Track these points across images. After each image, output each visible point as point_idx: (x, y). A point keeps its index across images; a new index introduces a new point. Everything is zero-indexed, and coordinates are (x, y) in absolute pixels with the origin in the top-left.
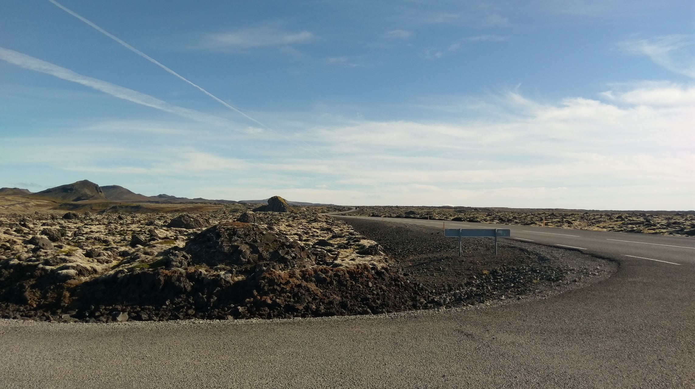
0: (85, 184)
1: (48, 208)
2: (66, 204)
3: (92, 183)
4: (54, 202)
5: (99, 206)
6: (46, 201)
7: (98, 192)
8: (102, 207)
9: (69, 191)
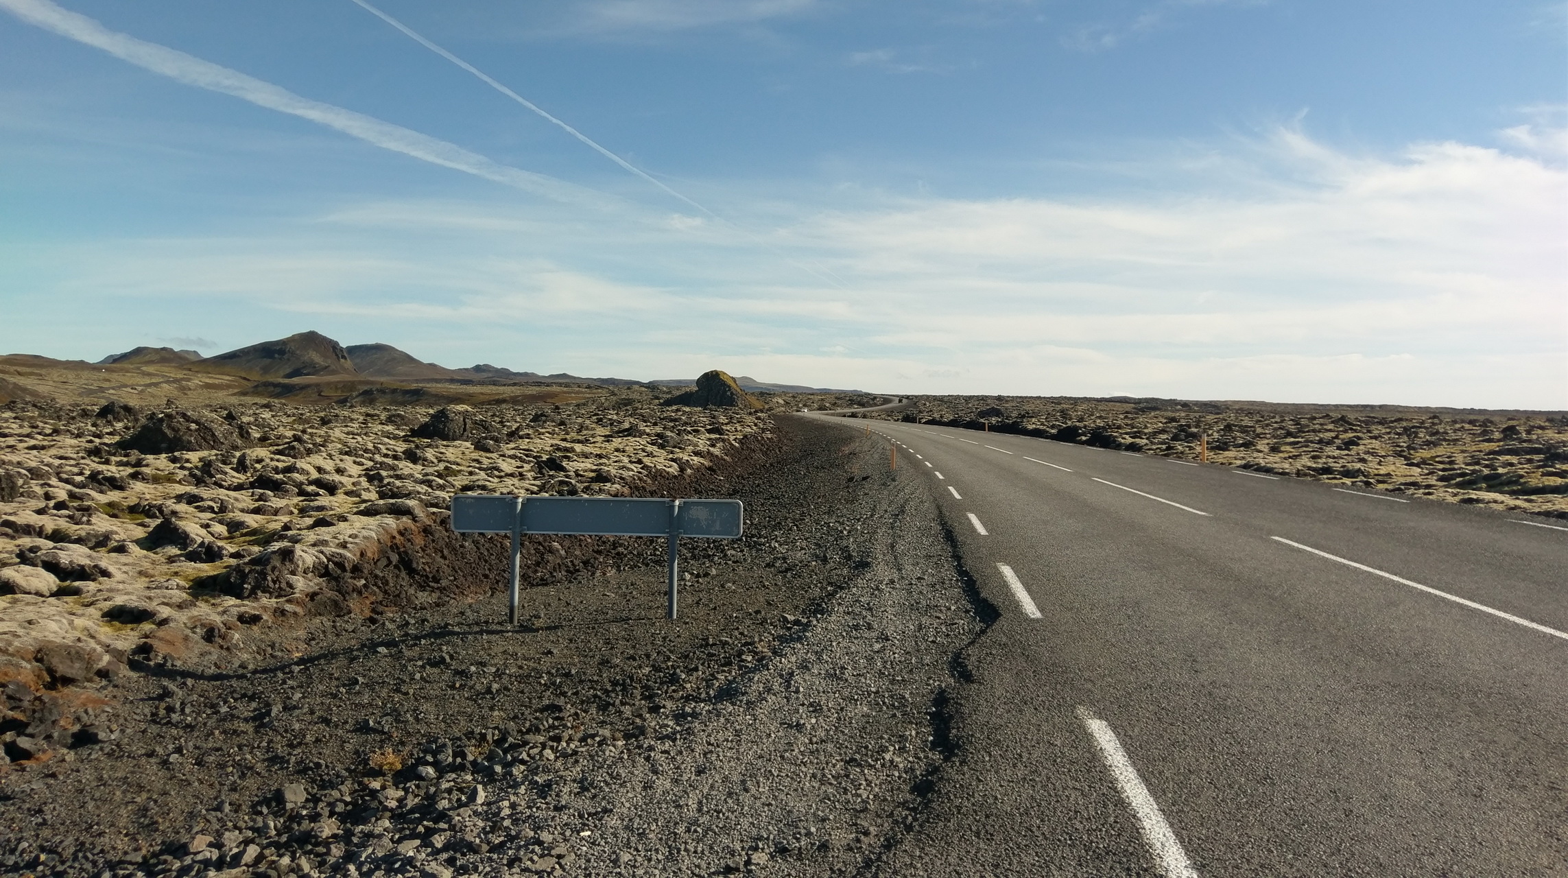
0: (311, 339)
1: (231, 391)
2: (267, 384)
3: (325, 339)
4: (245, 379)
5: (337, 388)
6: (228, 378)
7: (338, 358)
8: (343, 391)
9: (276, 356)
